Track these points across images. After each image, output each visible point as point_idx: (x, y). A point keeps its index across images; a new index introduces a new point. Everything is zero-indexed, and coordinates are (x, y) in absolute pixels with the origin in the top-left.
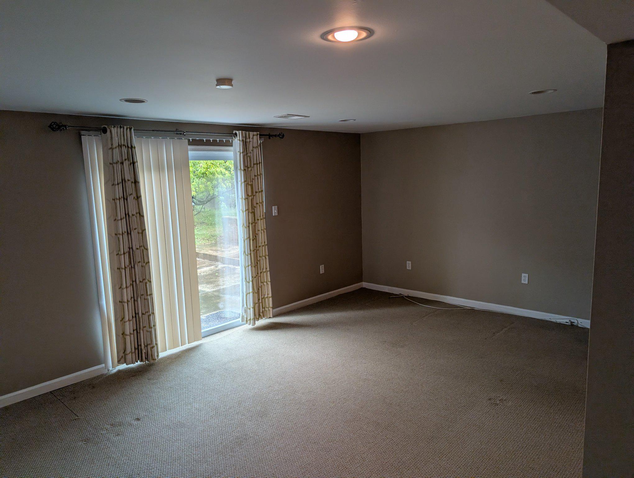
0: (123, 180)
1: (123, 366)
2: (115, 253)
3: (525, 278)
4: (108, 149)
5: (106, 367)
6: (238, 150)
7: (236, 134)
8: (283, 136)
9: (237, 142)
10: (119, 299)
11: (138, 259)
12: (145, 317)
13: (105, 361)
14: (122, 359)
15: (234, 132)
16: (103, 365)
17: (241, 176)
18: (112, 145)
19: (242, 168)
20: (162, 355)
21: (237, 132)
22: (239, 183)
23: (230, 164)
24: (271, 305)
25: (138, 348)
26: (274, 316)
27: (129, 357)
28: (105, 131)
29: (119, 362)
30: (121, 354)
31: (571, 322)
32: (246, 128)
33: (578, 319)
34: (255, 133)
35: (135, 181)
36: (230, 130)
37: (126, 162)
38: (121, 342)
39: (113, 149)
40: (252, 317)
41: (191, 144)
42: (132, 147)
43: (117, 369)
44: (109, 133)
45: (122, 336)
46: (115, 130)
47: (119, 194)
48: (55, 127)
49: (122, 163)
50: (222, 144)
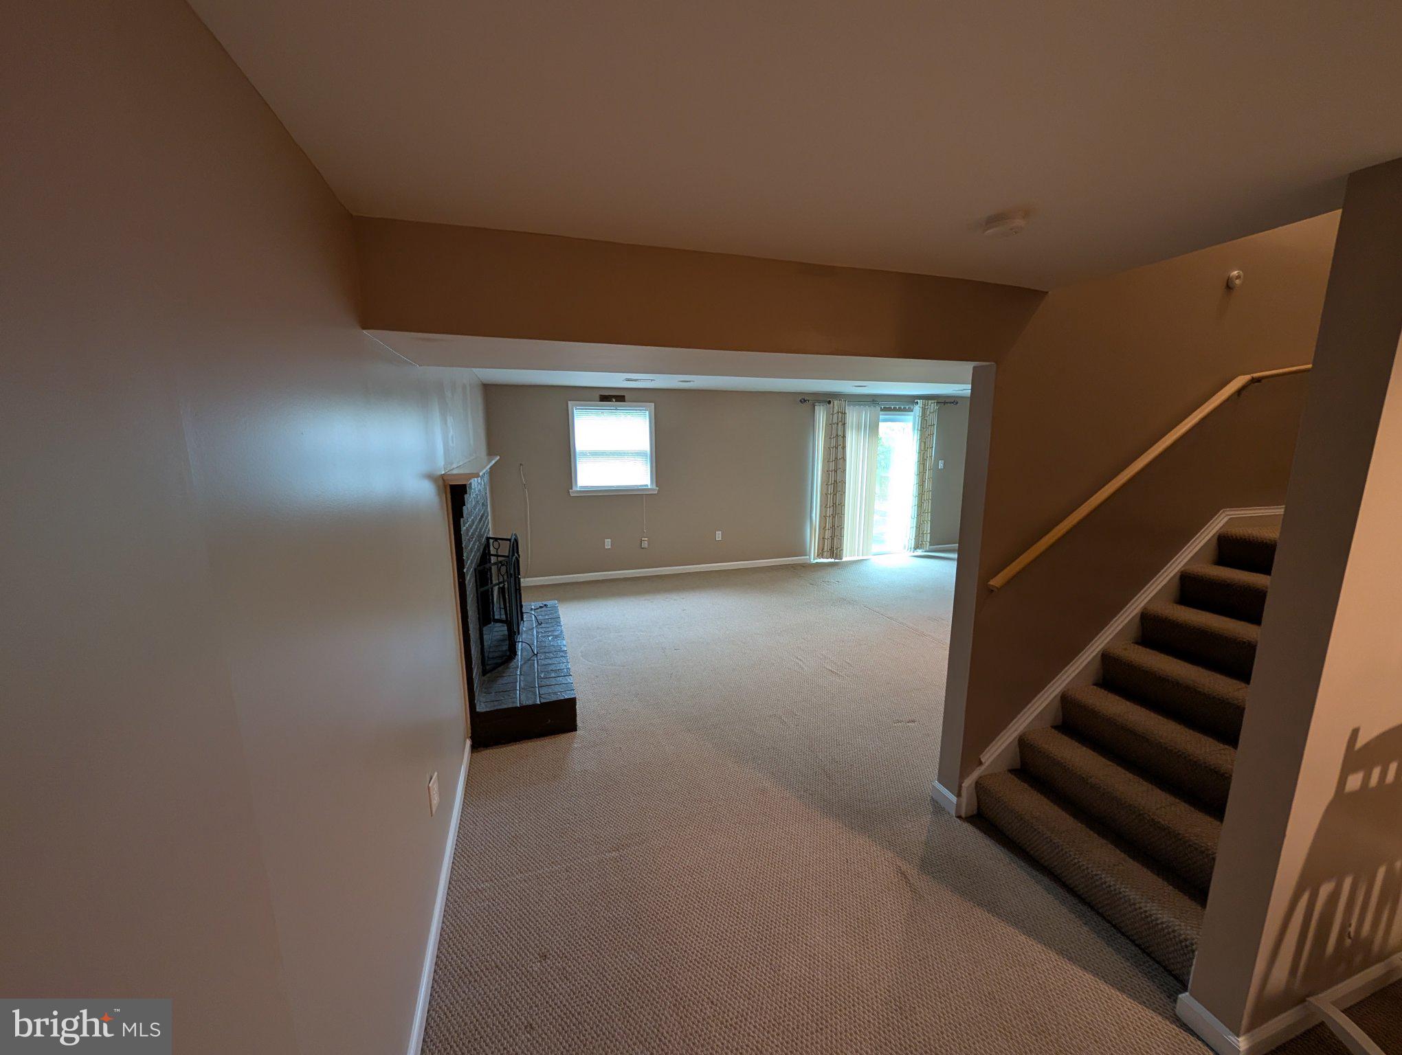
0: (837, 435)
1: (821, 560)
2: (825, 484)
4: (830, 415)
5: (810, 559)
6: (917, 414)
7: (917, 403)
8: (957, 403)
9: (917, 409)
10: (823, 514)
11: (839, 489)
12: (839, 528)
13: (810, 555)
14: (821, 554)
15: (916, 401)
16: (808, 557)
18: (833, 412)
19: (920, 429)
20: (844, 559)
21: (919, 401)
23: (910, 425)
24: (928, 541)
25: (833, 550)
26: (929, 549)
27: (825, 554)
28: (829, 402)
29: (818, 556)
30: (821, 551)
32: (926, 398)
34: (933, 401)
35: (844, 437)
36: (913, 399)
37: (840, 424)
38: (821, 543)
39: (833, 414)
40: (913, 546)
41: (882, 410)
42: (845, 413)
43: (816, 561)
44: (832, 403)
45: (822, 539)
46: (836, 402)
47: (833, 444)
48: (803, 401)
49: (838, 424)
50: (905, 410)
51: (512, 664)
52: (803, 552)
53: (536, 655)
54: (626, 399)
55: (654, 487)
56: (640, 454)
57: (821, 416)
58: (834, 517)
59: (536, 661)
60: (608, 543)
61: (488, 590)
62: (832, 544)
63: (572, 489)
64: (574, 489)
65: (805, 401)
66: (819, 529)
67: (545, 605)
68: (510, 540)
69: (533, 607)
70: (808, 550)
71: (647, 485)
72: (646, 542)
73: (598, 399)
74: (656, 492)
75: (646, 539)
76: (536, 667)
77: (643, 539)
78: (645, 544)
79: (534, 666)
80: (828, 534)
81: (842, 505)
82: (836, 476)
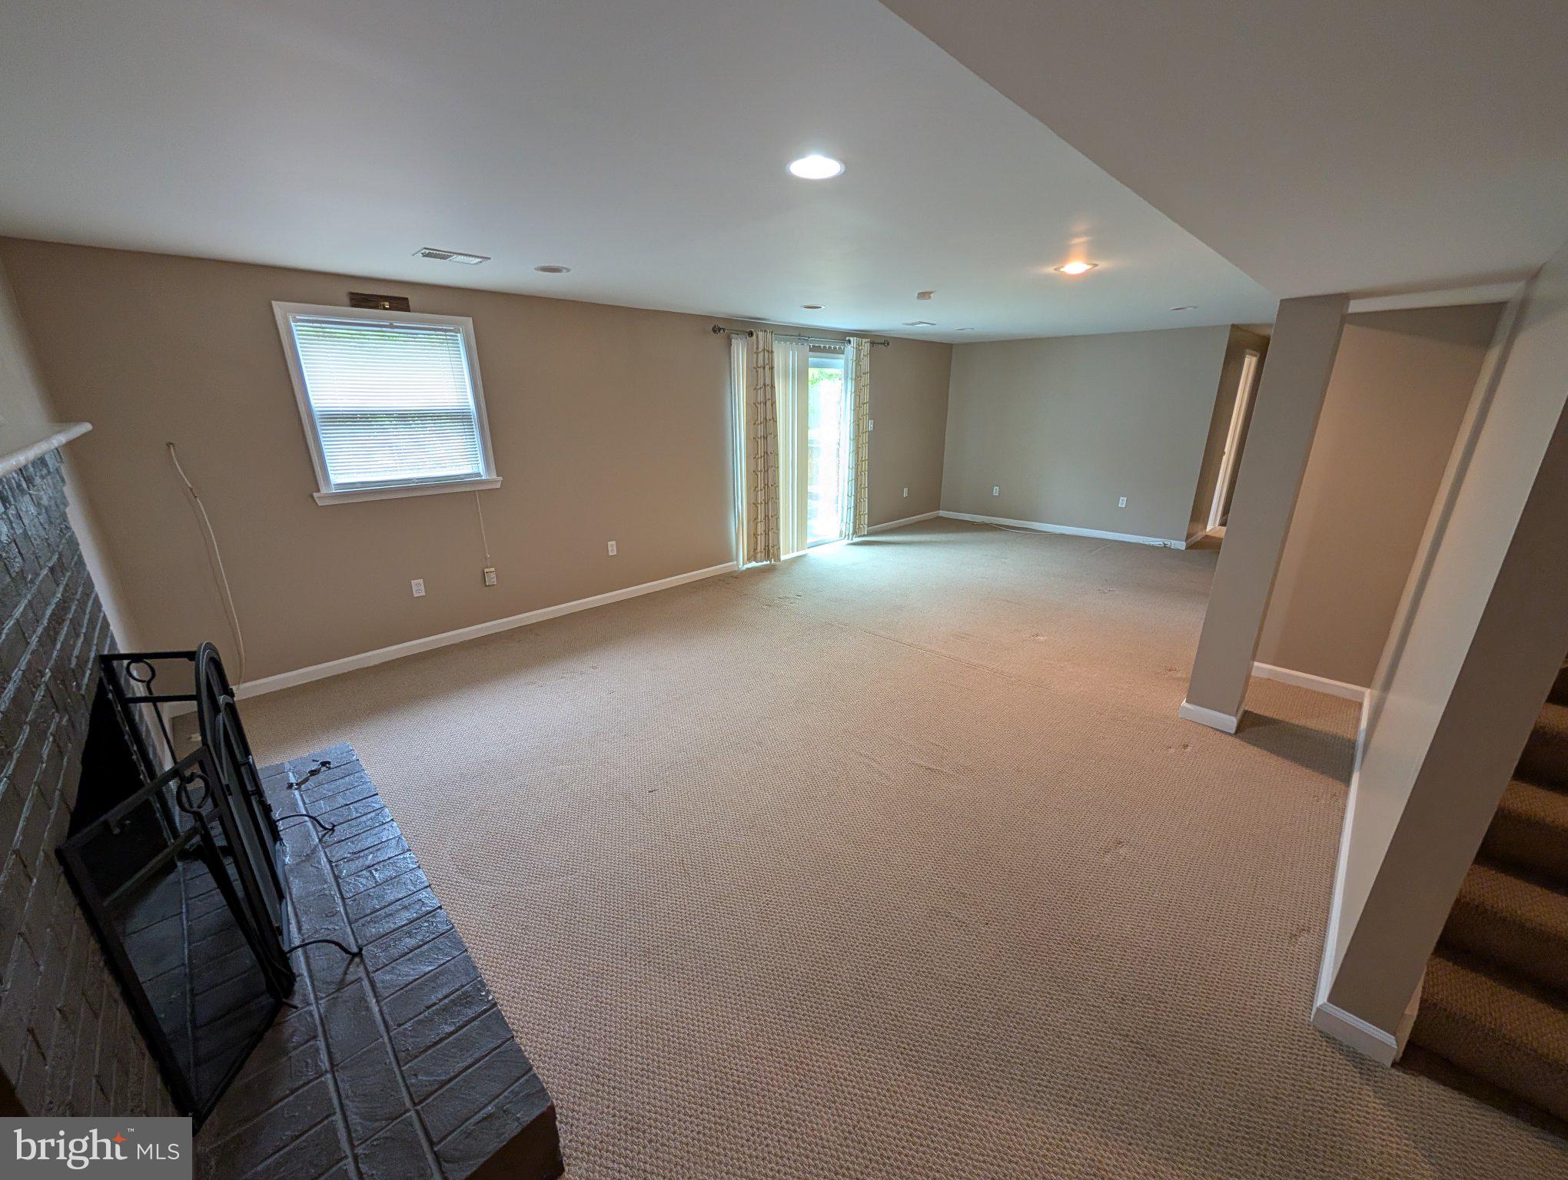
0: (765, 385)
1: (753, 564)
2: (752, 457)
3: (1122, 502)
4: (753, 353)
5: (738, 564)
6: (850, 357)
7: (849, 341)
8: (888, 344)
9: (850, 350)
10: (753, 501)
11: (771, 464)
12: (774, 519)
13: (737, 559)
14: (752, 557)
15: (847, 338)
16: (735, 562)
17: (850, 386)
18: (757, 349)
19: (854, 377)
20: (783, 557)
21: (852, 339)
22: (849, 394)
23: (840, 371)
24: (866, 522)
25: (767, 549)
26: (869, 534)
27: (759, 555)
28: (751, 334)
29: (749, 560)
30: (752, 553)
31: (1165, 544)
32: (860, 334)
33: (1172, 541)
34: (867, 340)
35: (773, 387)
36: (843, 336)
37: (767, 368)
38: (752, 542)
39: (757, 353)
40: (851, 532)
41: (811, 350)
42: (772, 352)
43: (746, 566)
44: (754, 336)
45: (753, 536)
46: (761, 334)
47: (761, 398)
48: (716, 330)
49: (764, 368)
50: (835, 351)
51: (293, 1023)
52: (726, 556)
53: (359, 954)
54: (411, 304)
55: (494, 476)
56: (457, 417)
57: (740, 354)
58: (766, 503)
59: (366, 983)
60: (418, 588)
61: (147, 804)
62: (765, 540)
63: (318, 491)
64: (324, 491)
65: (720, 329)
66: (748, 522)
67: (324, 764)
68: (191, 656)
69: (293, 780)
70: (734, 554)
71: (478, 475)
72: (493, 575)
73: (347, 300)
74: (498, 486)
75: (493, 569)
76: (376, 1009)
77: (486, 570)
78: (491, 579)
79: (368, 1009)
80: (761, 528)
81: (776, 485)
82: (766, 444)
